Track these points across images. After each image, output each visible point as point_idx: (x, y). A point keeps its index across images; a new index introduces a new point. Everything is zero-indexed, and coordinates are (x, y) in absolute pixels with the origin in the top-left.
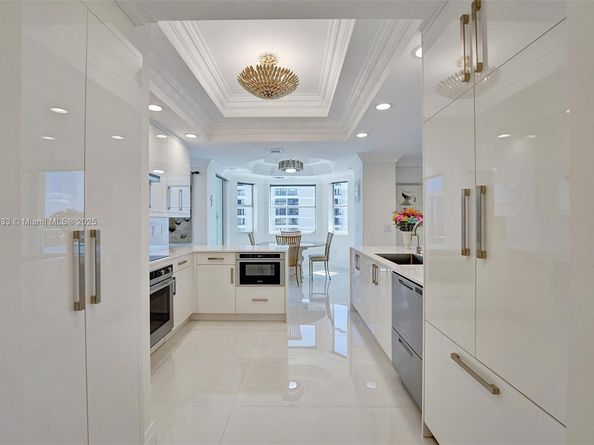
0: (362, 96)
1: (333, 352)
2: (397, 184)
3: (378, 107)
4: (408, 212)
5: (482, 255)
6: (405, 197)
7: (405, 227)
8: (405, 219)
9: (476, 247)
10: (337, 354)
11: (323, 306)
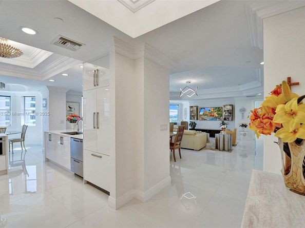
0: (55, 68)
1: (26, 192)
2: (67, 102)
3: (63, 74)
4: (73, 115)
5: (98, 128)
6: (70, 108)
7: (72, 121)
8: (72, 118)
9: (96, 126)
10: (30, 192)
11: (20, 167)
